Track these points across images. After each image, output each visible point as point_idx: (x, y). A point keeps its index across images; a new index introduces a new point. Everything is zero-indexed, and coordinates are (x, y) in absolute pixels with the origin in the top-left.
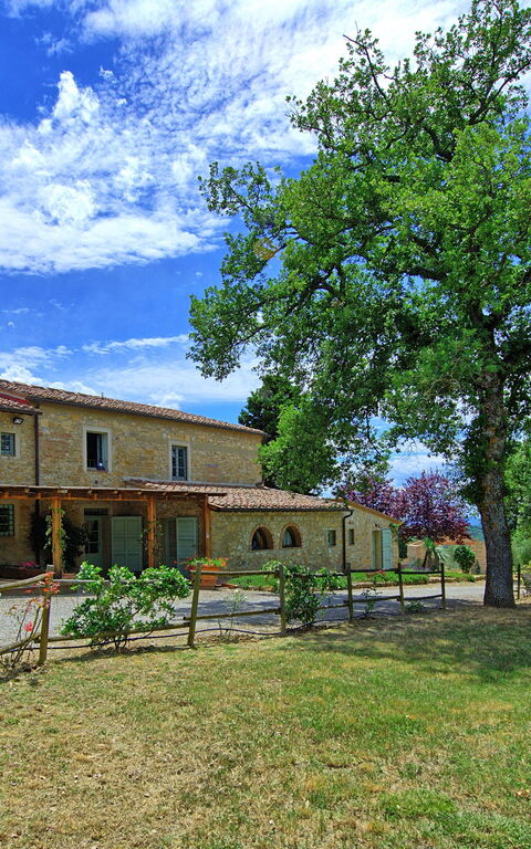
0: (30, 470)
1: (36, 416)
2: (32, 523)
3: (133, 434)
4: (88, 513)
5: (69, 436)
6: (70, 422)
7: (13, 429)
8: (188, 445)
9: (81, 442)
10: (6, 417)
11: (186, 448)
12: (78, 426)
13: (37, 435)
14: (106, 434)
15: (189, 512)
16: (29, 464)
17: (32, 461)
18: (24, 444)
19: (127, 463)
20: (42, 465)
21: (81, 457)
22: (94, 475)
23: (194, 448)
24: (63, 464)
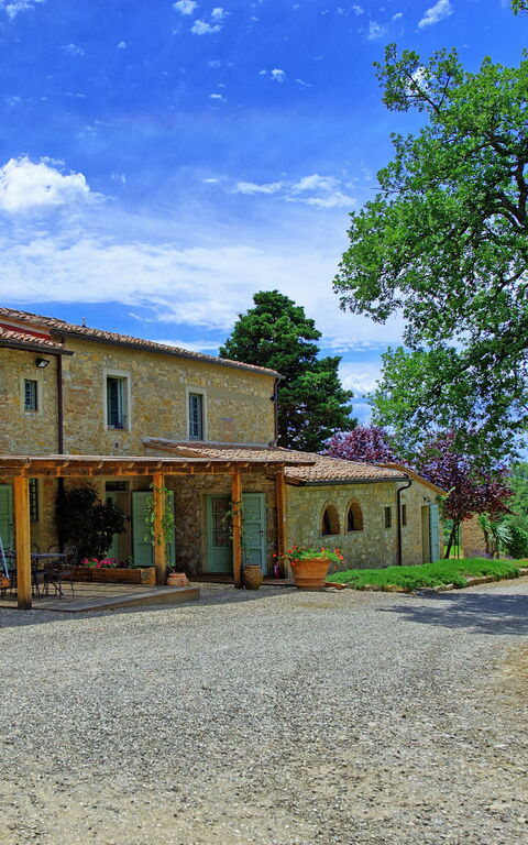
0: (53, 432)
1: (58, 355)
2: (56, 503)
3: (151, 379)
4: (110, 487)
5: (90, 382)
6: (90, 364)
7: (36, 375)
8: (204, 392)
9: (102, 389)
10: (28, 358)
11: (201, 396)
12: (98, 369)
13: (59, 381)
14: (125, 378)
15: (252, 486)
16: (51, 422)
17: (54, 417)
18: (47, 395)
19: (146, 418)
20: (64, 423)
21: (102, 411)
22: (114, 436)
23: (210, 396)
24: (84, 421)
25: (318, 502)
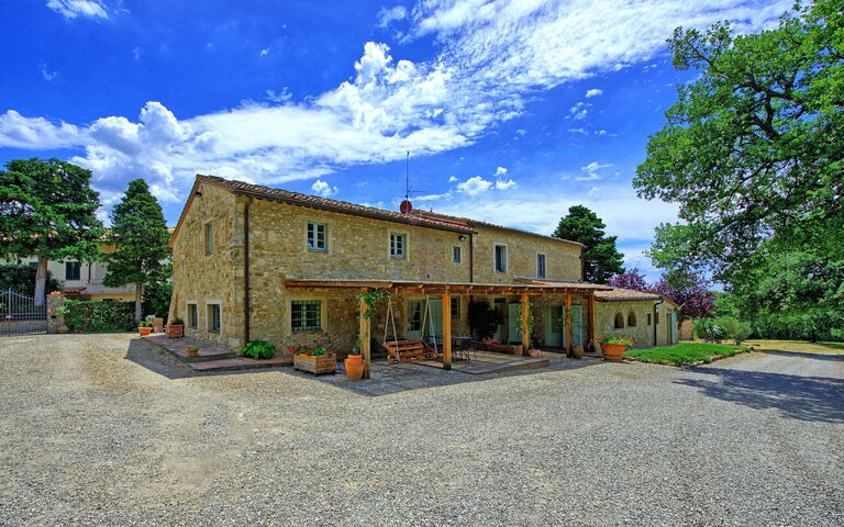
0: (467, 273)
1: (470, 234)
3: (518, 247)
4: (496, 301)
5: (487, 249)
6: (487, 239)
7: (459, 244)
8: (545, 254)
9: (493, 252)
10: (455, 236)
11: (544, 256)
12: (491, 242)
13: (471, 248)
14: (505, 247)
15: (576, 301)
16: (467, 268)
17: (469, 266)
18: (465, 254)
19: (515, 266)
20: (474, 269)
21: (493, 263)
22: (499, 275)
23: (548, 256)
24: (484, 268)
25: (612, 311)
